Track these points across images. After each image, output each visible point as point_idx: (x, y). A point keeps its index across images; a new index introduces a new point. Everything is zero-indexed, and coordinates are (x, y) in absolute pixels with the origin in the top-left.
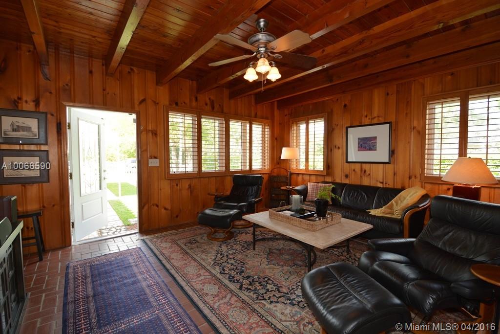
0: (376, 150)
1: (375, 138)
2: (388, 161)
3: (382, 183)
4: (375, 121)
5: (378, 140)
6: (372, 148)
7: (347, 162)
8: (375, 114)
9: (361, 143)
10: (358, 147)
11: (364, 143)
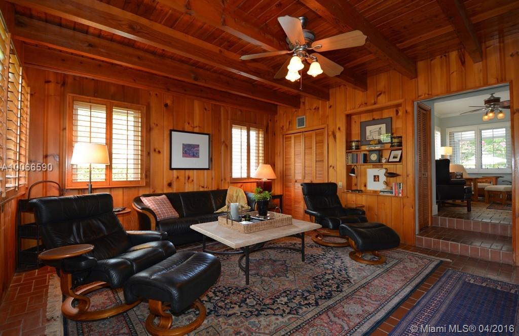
0: (198, 157)
1: (198, 146)
2: (208, 167)
3: (203, 187)
4: (196, 130)
5: (200, 148)
6: (195, 155)
7: (171, 169)
8: (196, 123)
9: (186, 149)
10: (183, 153)
11: (188, 150)
